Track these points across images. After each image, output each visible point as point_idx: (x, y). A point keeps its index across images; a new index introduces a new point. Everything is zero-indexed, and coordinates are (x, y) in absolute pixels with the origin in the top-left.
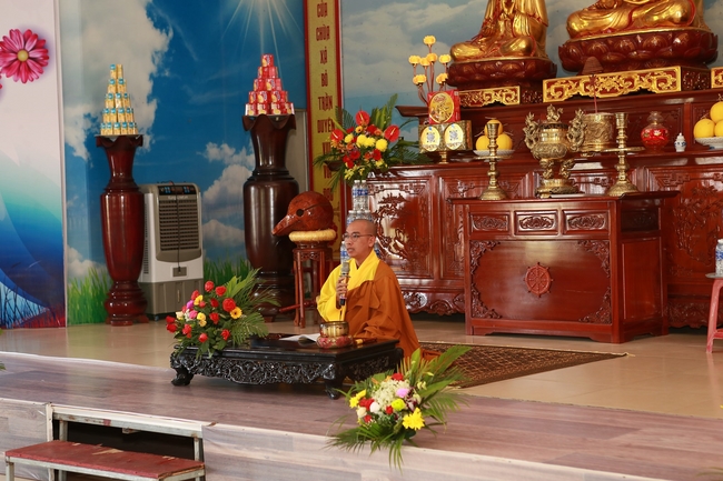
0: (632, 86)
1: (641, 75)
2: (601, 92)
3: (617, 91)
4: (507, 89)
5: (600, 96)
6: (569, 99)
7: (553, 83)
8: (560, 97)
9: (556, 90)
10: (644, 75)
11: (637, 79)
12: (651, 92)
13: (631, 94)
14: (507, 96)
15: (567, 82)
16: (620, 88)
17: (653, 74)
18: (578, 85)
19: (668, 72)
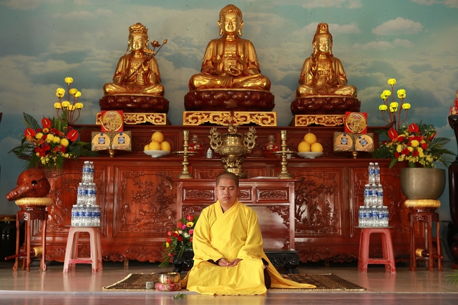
0: (246, 121)
1: (251, 115)
2: (224, 122)
3: (235, 123)
4: (157, 115)
5: (224, 125)
6: (202, 125)
7: (191, 114)
8: (196, 123)
9: (193, 118)
10: (254, 115)
11: (249, 117)
12: (258, 125)
13: (245, 125)
14: (156, 119)
15: (201, 114)
16: (238, 121)
17: (259, 115)
18: (208, 116)
19: (269, 115)
